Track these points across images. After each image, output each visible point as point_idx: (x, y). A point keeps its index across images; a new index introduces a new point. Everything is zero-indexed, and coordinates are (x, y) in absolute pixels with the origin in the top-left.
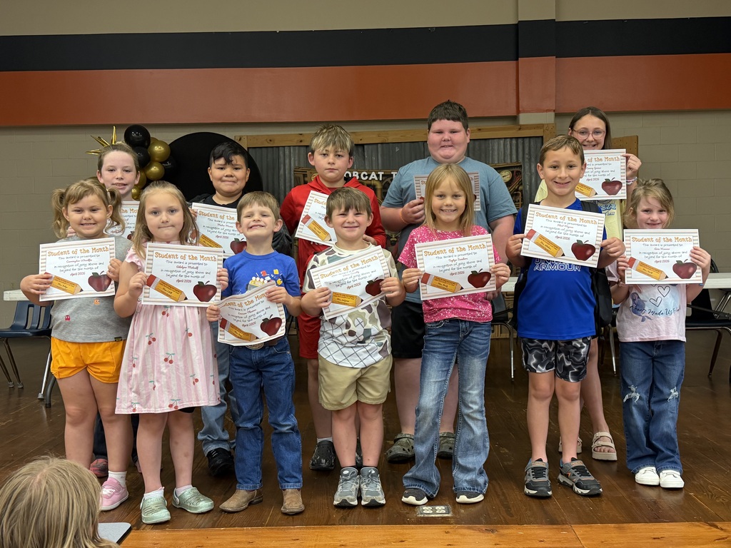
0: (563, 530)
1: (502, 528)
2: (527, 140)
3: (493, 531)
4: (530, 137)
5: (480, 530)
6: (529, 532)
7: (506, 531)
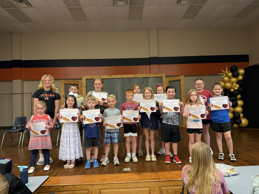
0: (156, 173)
1: (142, 174)
2: (158, 78)
3: (139, 174)
4: (159, 77)
5: (137, 174)
6: (148, 174)
7: (143, 174)
